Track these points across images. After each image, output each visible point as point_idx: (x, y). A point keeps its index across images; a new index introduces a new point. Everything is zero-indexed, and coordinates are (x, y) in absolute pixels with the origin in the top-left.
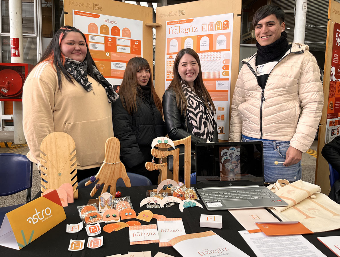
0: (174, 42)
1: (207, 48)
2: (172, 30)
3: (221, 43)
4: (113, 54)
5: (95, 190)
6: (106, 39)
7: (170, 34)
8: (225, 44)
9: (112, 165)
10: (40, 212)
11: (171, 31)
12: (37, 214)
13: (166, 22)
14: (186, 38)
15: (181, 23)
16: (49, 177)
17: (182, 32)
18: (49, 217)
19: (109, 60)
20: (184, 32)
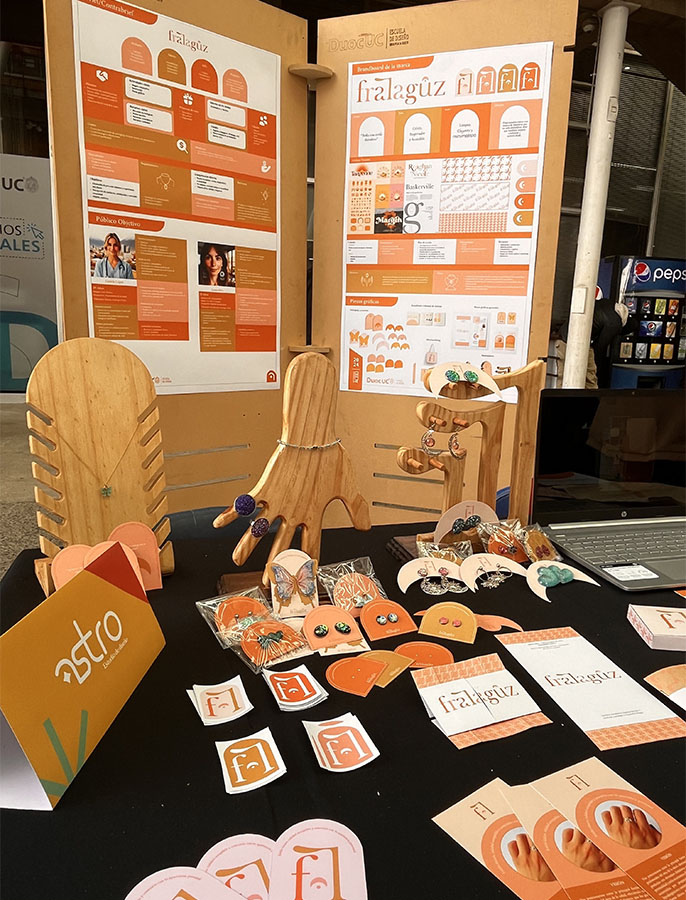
0: (372, 126)
1: (472, 144)
2: (368, 90)
3: (514, 129)
4: (198, 148)
5: (250, 540)
6: (177, 95)
7: (359, 101)
8: (525, 134)
9: (309, 453)
10: (90, 633)
11: (364, 92)
12: (83, 640)
13: (350, 65)
14: (409, 113)
15: (393, 70)
16: (68, 501)
17: (397, 96)
18: (121, 646)
19: (185, 165)
20: (404, 96)
